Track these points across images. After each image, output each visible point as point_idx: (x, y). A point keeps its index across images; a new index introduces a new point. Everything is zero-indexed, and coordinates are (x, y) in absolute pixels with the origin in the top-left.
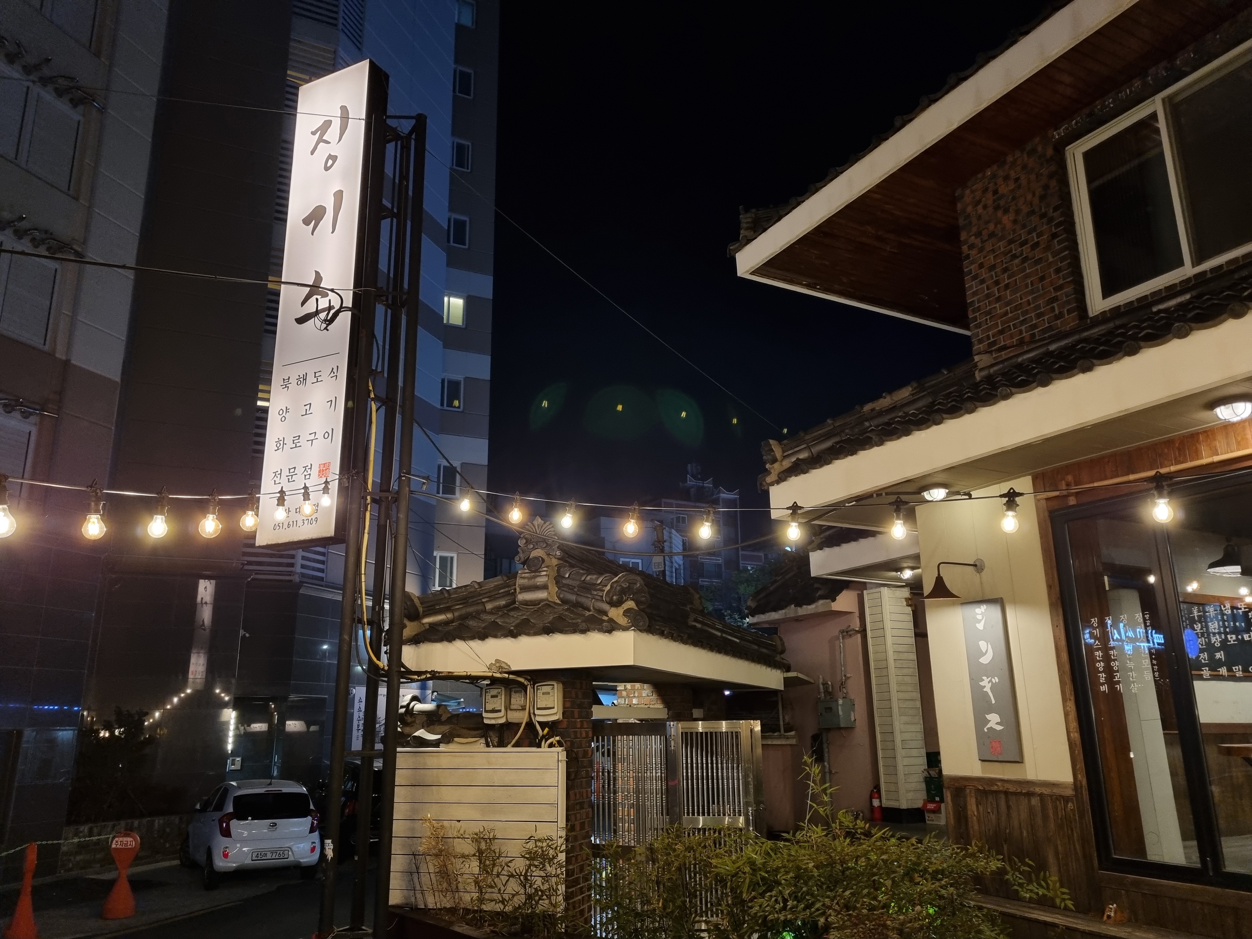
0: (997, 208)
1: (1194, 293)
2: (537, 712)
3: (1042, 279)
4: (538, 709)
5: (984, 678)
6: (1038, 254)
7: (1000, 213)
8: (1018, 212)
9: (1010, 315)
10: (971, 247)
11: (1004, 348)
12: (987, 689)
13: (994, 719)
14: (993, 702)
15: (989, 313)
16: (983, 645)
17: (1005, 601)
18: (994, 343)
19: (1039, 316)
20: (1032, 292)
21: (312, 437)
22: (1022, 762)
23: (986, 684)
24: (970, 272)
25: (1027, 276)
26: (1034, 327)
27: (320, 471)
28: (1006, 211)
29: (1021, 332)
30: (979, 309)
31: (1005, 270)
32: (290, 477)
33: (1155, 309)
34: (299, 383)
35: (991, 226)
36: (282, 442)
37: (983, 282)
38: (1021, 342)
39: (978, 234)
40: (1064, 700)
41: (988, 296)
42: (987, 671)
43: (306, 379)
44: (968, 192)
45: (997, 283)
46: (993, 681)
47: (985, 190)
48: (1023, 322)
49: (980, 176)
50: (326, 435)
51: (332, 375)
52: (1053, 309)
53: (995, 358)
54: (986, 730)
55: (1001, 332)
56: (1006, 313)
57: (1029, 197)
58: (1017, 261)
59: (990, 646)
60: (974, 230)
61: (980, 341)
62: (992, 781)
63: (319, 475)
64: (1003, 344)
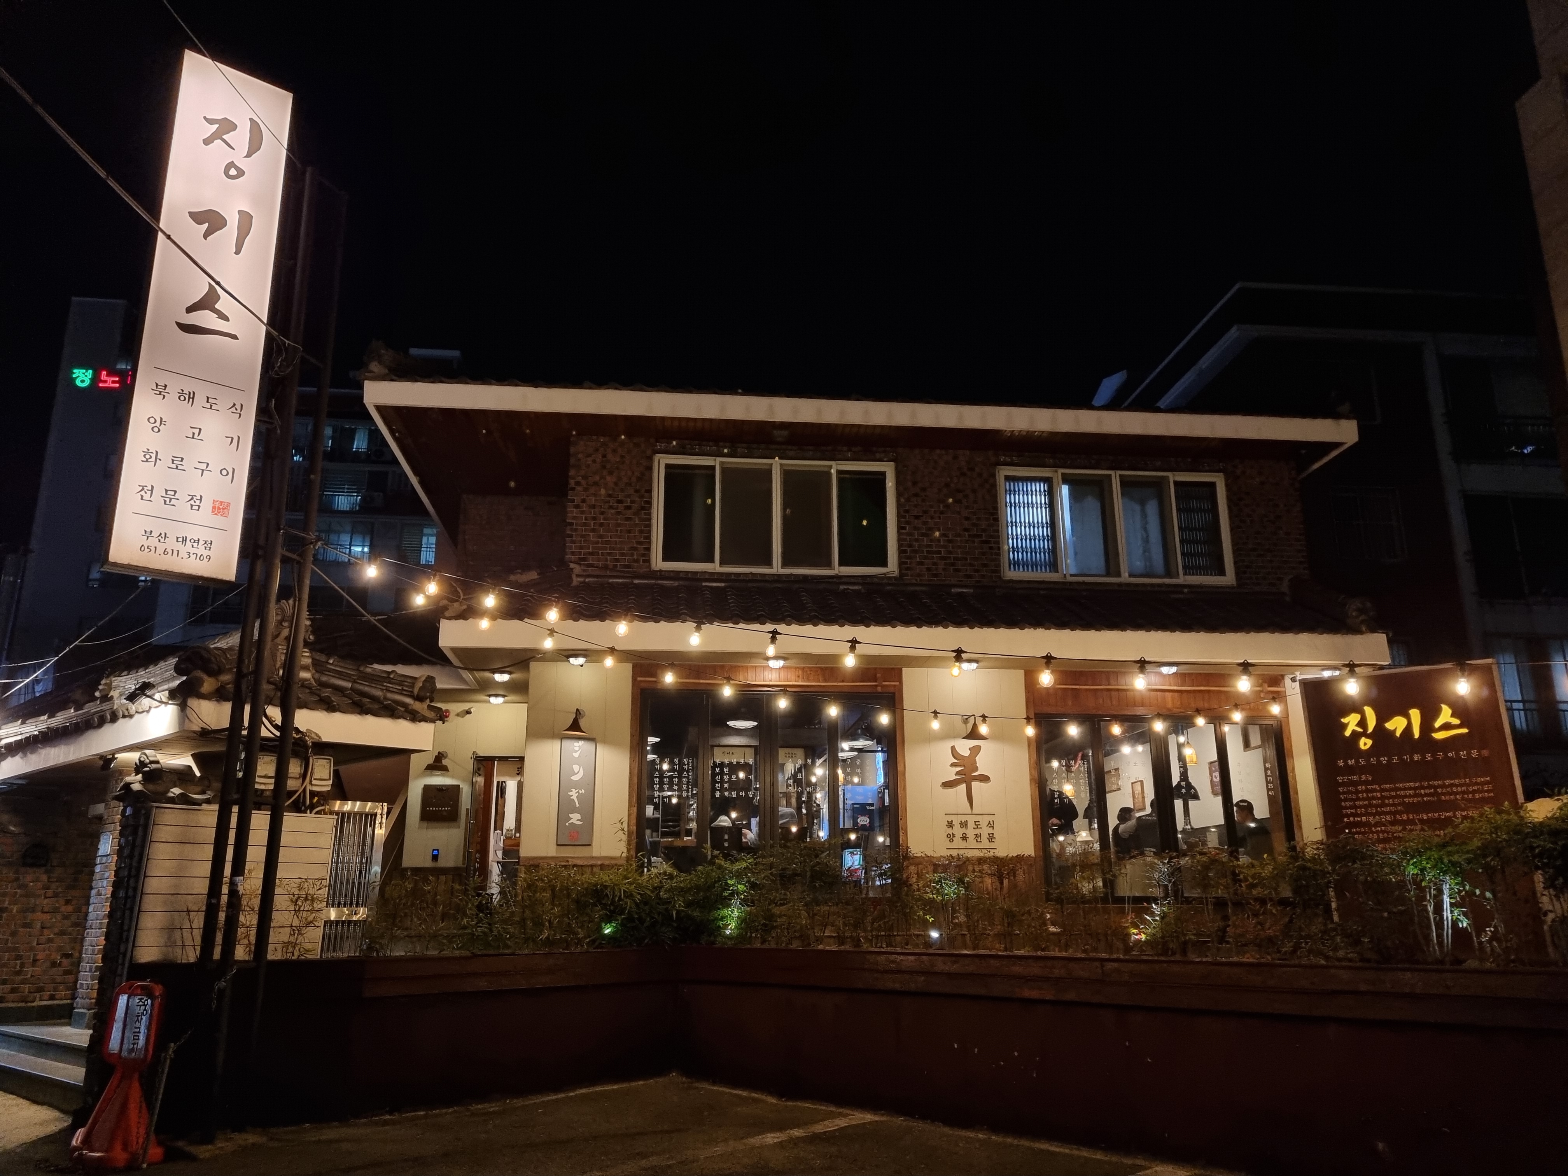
0: (604, 467)
1: (726, 584)
2: (314, 782)
3: (629, 532)
4: (315, 779)
5: (573, 790)
6: (629, 513)
7: (605, 473)
8: (620, 478)
9: (600, 545)
10: (578, 483)
11: (592, 566)
12: (574, 797)
13: (575, 818)
14: (578, 805)
15: (583, 536)
16: (576, 768)
17: (597, 739)
18: (584, 559)
19: (623, 555)
20: (620, 537)
21: (204, 466)
22: (590, 845)
23: (574, 794)
24: (573, 501)
25: (619, 525)
26: (617, 560)
27: (214, 507)
28: (611, 473)
29: (606, 560)
30: (576, 530)
31: (602, 513)
32: (168, 500)
33: (704, 584)
34: (182, 398)
35: (597, 478)
36: (153, 456)
37: (583, 512)
38: (606, 567)
39: (585, 477)
40: (630, 806)
41: (585, 524)
42: (577, 785)
43: (193, 398)
44: (582, 443)
45: (594, 519)
46: (580, 792)
47: (597, 450)
48: (609, 554)
49: (594, 437)
50: (224, 472)
51: (233, 410)
52: (632, 555)
53: (584, 570)
54: (567, 824)
55: (591, 554)
56: (597, 543)
57: (629, 473)
58: (613, 511)
59: (581, 769)
60: (582, 473)
61: (573, 553)
62: (566, 859)
63: (213, 512)
64: (591, 562)
